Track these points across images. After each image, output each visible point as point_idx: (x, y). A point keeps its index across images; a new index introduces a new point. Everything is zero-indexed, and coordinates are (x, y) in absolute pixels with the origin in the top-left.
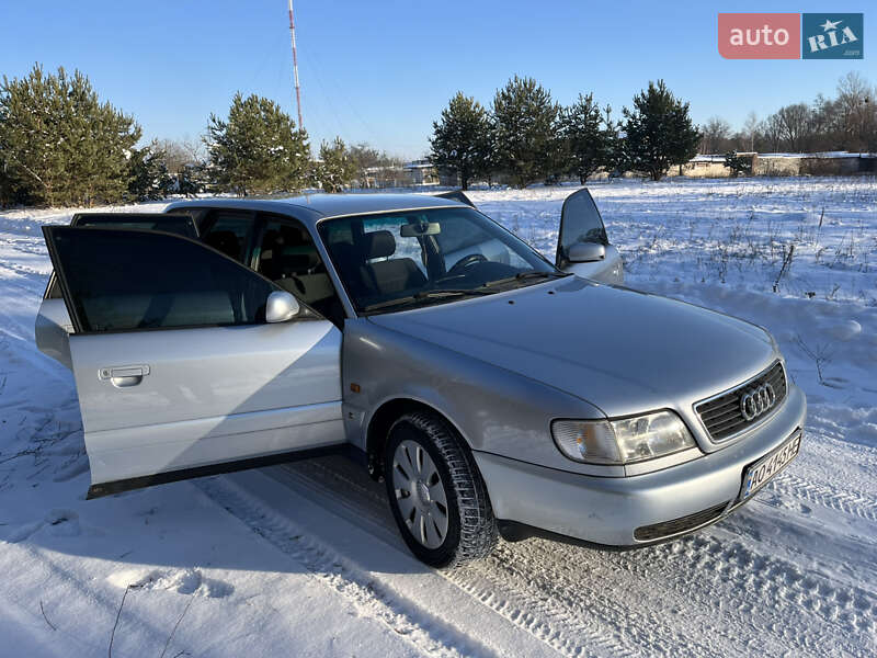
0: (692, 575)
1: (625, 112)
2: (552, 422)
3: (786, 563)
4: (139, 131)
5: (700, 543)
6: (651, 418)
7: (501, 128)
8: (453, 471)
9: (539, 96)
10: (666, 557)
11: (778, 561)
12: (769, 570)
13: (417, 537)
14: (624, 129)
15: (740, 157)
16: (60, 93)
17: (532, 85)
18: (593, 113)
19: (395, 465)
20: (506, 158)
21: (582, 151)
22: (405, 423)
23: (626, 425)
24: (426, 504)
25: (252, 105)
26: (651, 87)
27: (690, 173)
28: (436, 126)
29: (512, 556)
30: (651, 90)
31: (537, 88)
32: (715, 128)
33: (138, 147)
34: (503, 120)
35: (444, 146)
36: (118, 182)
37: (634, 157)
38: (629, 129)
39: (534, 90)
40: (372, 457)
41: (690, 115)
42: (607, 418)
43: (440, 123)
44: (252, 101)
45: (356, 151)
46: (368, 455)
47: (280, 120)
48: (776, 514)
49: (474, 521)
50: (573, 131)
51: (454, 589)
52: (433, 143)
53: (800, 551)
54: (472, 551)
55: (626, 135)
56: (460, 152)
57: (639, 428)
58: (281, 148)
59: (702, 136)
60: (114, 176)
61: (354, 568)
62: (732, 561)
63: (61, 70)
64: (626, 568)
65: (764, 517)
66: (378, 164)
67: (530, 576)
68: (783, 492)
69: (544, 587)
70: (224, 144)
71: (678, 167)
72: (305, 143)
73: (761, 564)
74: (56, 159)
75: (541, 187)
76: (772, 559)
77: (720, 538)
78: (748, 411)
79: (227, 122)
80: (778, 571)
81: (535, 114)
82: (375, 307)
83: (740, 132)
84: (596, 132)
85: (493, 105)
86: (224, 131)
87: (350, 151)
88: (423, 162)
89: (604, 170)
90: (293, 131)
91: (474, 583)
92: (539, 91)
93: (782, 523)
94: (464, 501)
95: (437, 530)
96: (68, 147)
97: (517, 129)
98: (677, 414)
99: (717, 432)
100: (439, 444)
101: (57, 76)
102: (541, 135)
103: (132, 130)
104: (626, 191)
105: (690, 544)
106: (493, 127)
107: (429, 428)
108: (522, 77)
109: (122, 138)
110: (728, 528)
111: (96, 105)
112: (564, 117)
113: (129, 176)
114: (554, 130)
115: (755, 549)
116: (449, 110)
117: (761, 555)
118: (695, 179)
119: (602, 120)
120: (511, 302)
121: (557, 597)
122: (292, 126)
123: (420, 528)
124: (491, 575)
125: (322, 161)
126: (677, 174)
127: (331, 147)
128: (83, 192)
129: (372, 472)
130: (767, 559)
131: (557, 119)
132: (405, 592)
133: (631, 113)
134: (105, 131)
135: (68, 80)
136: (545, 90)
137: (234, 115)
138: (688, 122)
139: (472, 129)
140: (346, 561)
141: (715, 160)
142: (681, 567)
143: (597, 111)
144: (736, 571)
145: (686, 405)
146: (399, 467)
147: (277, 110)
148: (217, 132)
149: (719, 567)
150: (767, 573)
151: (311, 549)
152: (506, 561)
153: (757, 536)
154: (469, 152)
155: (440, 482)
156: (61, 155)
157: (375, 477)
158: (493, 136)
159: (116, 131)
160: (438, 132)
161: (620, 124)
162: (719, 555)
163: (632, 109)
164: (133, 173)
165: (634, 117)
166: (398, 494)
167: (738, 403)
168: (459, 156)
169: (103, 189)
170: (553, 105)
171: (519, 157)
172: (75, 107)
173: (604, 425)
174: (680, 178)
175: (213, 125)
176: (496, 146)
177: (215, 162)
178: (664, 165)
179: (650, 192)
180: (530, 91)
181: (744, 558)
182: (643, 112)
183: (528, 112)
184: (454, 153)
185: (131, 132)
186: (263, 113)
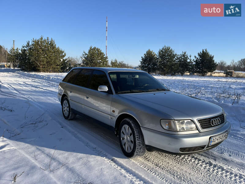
0: (196, 167)
1: (195, 57)
2: (161, 120)
3: (222, 166)
4: (65, 54)
5: (199, 160)
6: (186, 121)
7: (160, 59)
8: (135, 132)
9: (171, 51)
10: (190, 162)
11: (220, 166)
12: (217, 167)
13: (125, 150)
14: (194, 61)
15: (229, 72)
16: (47, 44)
17: (169, 48)
18: (186, 57)
19: (122, 131)
20: (161, 67)
21: (182, 67)
22: (125, 120)
23: (179, 122)
24: (128, 141)
25: (94, 49)
26: (203, 50)
27: (213, 75)
28: (142, 58)
29: (149, 158)
30: (203, 52)
31: (170, 49)
32: (222, 63)
33: (64, 58)
34: (160, 57)
35: (144, 63)
36: (59, 67)
37: (197, 69)
38: (196, 61)
39: (170, 50)
40: (116, 129)
41: (214, 59)
42: (174, 120)
43: (143, 57)
44: (95, 48)
45: (120, 63)
46: (115, 129)
47: (101, 53)
48: (221, 155)
49: (140, 145)
50: (180, 61)
51: (133, 163)
52: (141, 62)
53: (226, 164)
54: (139, 153)
55: (195, 63)
56: (148, 65)
57: (182, 123)
58: (101, 61)
59: (217, 65)
60: (58, 65)
61: (109, 155)
62: (207, 165)
63: (48, 38)
64: (179, 163)
65: (218, 156)
66: (126, 67)
67: (153, 162)
68: (225, 151)
69: (156, 165)
70: (86, 59)
71: (210, 73)
72: (107, 60)
73: (215, 166)
74: (44, 60)
75: (170, 76)
76: (218, 165)
77: (205, 159)
78: (212, 124)
79: (87, 53)
80: (219, 168)
81: (170, 56)
82: (120, 92)
83: (229, 65)
84: (187, 62)
85: (158, 53)
86: (87, 56)
87: (119, 63)
88: (138, 67)
89: (188, 72)
90: (104, 57)
91: (138, 162)
92: (171, 50)
93: (222, 158)
94: (137, 140)
95: (130, 148)
96: (47, 57)
97: (164, 59)
98: (192, 121)
99: (203, 127)
100: (133, 125)
101: (47, 39)
102: (171, 62)
103: (63, 54)
104: (194, 79)
105: (197, 160)
106: (158, 59)
107: (131, 121)
108: (167, 46)
109: (61, 56)
110: (208, 158)
111: (56, 47)
112: (178, 57)
113: (61, 65)
114: (175, 60)
115: (214, 163)
116: (146, 54)
117: (215, 164)
118: (215, 76)
119: (188, 59)
120: (154, 94)
121: (160, 167)
122: (104, 55)
123: (126, 148)
124: (143, 161)
125: (111, 65)
126: (210, 75)
127: (114, 61)
128: (49, 69)
129: (116, 133)
130: (217, 165)
131: (176, 58)
132: (121, 162)
133: (197, 57)
134: (57, 54)
135: (49, 40)
136: (173, 50)
137: (89, 52)
138: (214, 61)
139: (152, 59)
140: (107, 154)
141: (221, 72)
142: (193, 165)
143: (187, 56)
144: (208, 167)
145: (195, 119)
146: (123, 132)
147: (101, 51)
148: (85, 56)
149: (204, 166)
150: (216, 168)
151: (98, 151)
152: (147, 158)
153: (215, 160)
154: (150, 65)
155: (132, 135)
156: (45, 59)
157: (116, 135)
158: (158, 61)
159: (60, 54)
160: (142, 59)
161: (193, 60)
162: (204, 163)
163: (197, 56)
164: (62, 65)
165: (198, 58)
166: (122, 139)
167: (210, 121)
168: (148, 66)
169: (55, 68)
170: (175, 54)
171: (164, 67)
172: (50, 47)
173: (173, 121)
174: (211, 76)
175: (84, 54)
176: (158, 64)
177: (83, 63)
178: (206, 72)
179: (201, 79)
180: (169, 50)
181: (211, 164)
182: (200, 57)
183: (168, 56)
184: (146, 65)
185: (63, 55)
186: (97, 52)
